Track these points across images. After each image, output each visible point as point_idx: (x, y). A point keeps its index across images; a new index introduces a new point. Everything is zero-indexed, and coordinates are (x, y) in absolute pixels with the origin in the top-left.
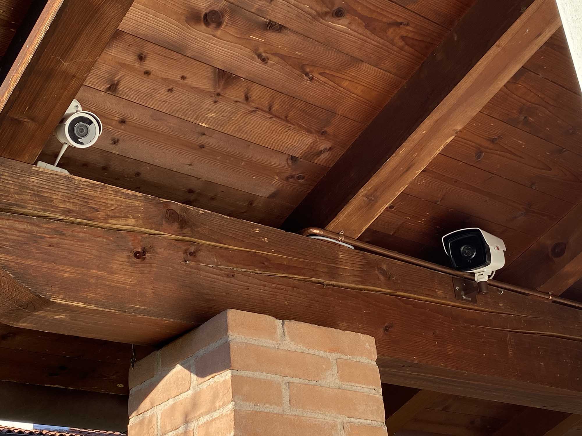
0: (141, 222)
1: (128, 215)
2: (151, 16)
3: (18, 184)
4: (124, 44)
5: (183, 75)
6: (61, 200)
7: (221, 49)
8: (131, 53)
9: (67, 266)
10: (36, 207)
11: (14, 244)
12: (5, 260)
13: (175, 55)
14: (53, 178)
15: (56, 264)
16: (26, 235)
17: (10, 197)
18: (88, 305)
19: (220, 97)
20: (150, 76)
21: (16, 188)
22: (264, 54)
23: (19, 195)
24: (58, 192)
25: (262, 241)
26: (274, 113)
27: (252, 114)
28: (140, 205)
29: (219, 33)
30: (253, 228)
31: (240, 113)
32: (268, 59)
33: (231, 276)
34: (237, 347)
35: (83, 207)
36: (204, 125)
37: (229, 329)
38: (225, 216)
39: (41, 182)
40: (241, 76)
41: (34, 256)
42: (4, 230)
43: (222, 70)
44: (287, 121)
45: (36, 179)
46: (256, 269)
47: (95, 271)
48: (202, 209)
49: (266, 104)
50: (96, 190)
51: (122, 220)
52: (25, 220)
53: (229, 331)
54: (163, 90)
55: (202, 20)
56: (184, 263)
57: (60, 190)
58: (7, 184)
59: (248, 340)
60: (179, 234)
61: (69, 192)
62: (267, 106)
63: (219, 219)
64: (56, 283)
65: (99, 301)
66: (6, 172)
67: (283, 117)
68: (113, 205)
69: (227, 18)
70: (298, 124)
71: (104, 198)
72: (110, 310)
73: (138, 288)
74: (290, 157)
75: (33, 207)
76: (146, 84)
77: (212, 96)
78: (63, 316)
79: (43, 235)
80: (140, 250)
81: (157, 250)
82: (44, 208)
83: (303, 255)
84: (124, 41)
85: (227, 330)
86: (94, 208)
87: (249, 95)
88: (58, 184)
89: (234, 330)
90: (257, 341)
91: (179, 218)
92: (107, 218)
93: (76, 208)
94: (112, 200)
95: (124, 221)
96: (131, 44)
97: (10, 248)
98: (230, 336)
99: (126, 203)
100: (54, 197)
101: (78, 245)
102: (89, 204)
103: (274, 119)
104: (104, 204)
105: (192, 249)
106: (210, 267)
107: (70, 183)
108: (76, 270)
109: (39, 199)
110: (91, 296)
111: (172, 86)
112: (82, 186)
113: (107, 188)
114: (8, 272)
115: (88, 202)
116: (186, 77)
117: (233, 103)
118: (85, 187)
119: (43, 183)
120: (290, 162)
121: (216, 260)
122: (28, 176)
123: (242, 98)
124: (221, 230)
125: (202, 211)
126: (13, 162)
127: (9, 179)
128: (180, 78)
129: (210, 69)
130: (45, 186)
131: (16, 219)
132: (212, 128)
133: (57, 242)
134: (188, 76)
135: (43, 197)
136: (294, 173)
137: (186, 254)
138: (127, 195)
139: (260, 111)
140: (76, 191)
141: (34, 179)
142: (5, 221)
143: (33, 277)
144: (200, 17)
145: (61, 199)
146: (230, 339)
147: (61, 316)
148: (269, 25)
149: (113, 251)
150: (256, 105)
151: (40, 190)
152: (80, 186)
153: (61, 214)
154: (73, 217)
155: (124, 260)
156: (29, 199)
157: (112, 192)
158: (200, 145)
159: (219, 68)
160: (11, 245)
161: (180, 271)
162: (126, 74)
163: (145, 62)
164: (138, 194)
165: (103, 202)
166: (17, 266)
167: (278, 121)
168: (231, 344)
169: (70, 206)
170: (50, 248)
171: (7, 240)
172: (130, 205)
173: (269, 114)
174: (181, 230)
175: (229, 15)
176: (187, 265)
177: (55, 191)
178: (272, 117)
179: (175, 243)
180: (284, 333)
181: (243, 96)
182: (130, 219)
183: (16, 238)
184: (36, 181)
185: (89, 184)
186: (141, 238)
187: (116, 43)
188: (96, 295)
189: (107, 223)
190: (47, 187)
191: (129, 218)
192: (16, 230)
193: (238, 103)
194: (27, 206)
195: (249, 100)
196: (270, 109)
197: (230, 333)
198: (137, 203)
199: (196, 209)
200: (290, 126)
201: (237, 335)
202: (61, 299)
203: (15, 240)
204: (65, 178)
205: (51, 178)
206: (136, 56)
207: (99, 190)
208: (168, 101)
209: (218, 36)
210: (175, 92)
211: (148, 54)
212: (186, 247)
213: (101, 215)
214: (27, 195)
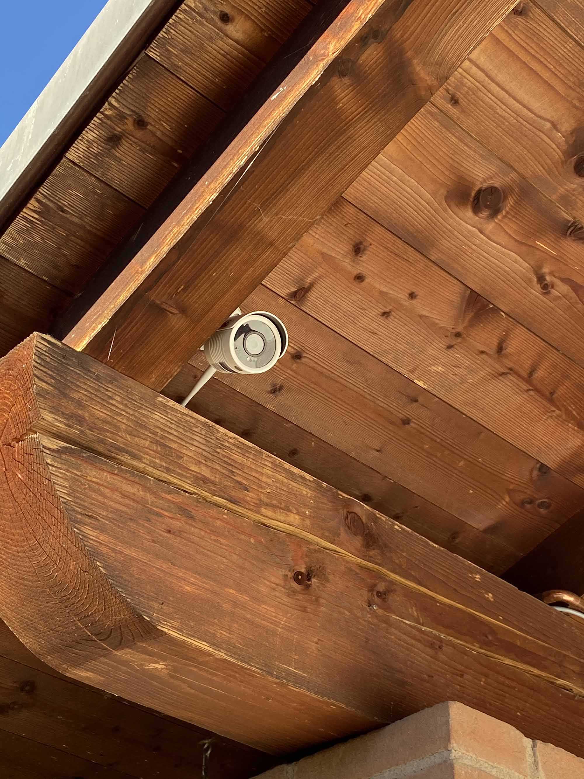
0: (308, 522)
1: (291, 508)
2: (395, 179)
3: (133, 418)
4: (338, 221)
5: (414, 290)
6: (194, 459)
7: (484, 257)
8: (346, 238)
9: (190, 573)
10: (156, 462)
11: (114, 516)
12: (97, 541)
13: (412, 254)
14: (186, 421)
15: (174, 565)
16: (135, 505)
17: (120, 436)
18: (216, 650)
19: (459, 340)
20: (364, 284)
21: (130, 424)
22: (548, 278)
23: (133, 437)
24: (191, 446)
25: (485, 598)
26: (535, 382)
27: (501, 378)
28: (309, 495)
29: (490, 227)
30: (472, 573)
31: (482, 374)
32: (552, 287)
33: (437, 647)
34: (466, 773)
35: (225, 478)
36: (421, 384)
37: (452, 737)
38: (431, 543)
39: (168, 424)
40: (502, 309)
41: (142, 544)
42: (102, 489)
43: (476, 292)
44: (551, 401)
45: (161, 417)
46: (475, 644)
47: (231, 591)
48: (398, 524)
49: (527, 364)
50: (247, 455)
51: (280, 512)
52: (137, 480)
53: (453, 741)
54: (374, 312)
55: (471, 199)
56: (368, 607)
57: (195, 443)
58: (117, 415)
59: (481, 765)
60: (364, 558)
61: (207, 449)
62: (527, 368)
63: (422, 545)
64: (171, 598)
65: (233, 645)
66: (118, 395)
67: (548, 393)
68: (269, 485)
69: (510, 202)
70: (567, 409)
71: (256, 471)
72: (249, 667)
73: (296, 636)
74: (538, 465)
75: (151, 461)
76: (354, 298)
77: (446, 336)
78: (159, 666)
79: (161, 511)
80: (303, 570)
81: (329, 576)
82: (167, 466)
83: (544, 635)
84: (341, 215)
85: (447, 739)
86: (241, 484)
87: (504, 346)
88: (194, 433)
89: (461, 742)
90: (495, 770)
91: (364, 530)
92: (259, 505)
93: (215, 477)
94: (269, 477)
95: (284, 515)
96: (350, 222)
97: (107, 522)
98: (453, 751)
99: (288, 487)
100: (184, 451)
101: (211, 540)
102: (235, 476)
103: (532, 393)
104: (257, 481)
105: (381, 587)
106: (406, 624)
107: (210, 435)
108: (204, 582)
109: (161, 448)
110: (221, 633)
111: (391, 307)
112: (226, 444)
113: (262, 455)
114: (98, 563)
115: (234, 472)
116: (417, 296)
117: (477, 355)
118: (231, 446)
119: (170, 425)
120: (535, 473)
121: (415, 613)
122: (149, 410)
123: (492, 349)
124: (424, 564)
125: (398, 525)
126: (130, 382)
127: (121, 407)
128: (407, 295)
129: (458, 288)
130: (172, 431)
131: (123, 475)
132: (431, 391)
133: (180, 527)
134: (420, 294)
135: (167, 449)
136: (536, 496)
137: (372, 594)
138: (292, 475)
139: (514, 375)
140: (218, 450)
141: (157, 416)
142: (105, 474)
143: (136, 581)
144: (470, 195)
145: (195, 457)
146: (452, 756)
147: (157, 666)
148: (572, 228)
149: (264, 562)
150: (511, 365)
151: (165, 436)
152: (224, 444)
153: (191, 481)
154: (209, 491)
155: (278, 582)
156: (146, 446)
157: (270, 465)
158: (405, 418)
159: (473, 288)
160: (110, 516)
161: (361, 621)
162: (327, 274)
163: (361, 259)
164: (308, 476)
165: (255, 477)
166: (113, 555)
167: (537, 397)
168: (457, 767)
169: (206, 473)
170: (168, 535)
171: (105, 507)
172: (295, 492)
173: (526, 384)
174: (367, 551)
175: (515, 198)
176: (371, 612)
177: (187, 442)
178: (530, 390)
179: (358, 571)
180: (536, 763)
181: (496, 343)
182: (292, 515)
183: (116, 506)
184: (161, 420)
185: (238, 443)
186: (306, 549)
187: (328, 217)
188: (229, 633)
189: (258, 512)
190: (175, 433)
191: (290, 511)
192: (121, 493)
193: (484, 356)
194: (142, 457)
195: (503, 353)
196: (531, 374)
197: (454, 745)
198: (305, 491)
199: (390, 521)
200: (554, 411)
201: (465, 752)
202: (175, 628)
203: (117, 510)
204: (204, 426)
205: (183, 420)
206: (351, 246)
207: (252, 456)
208: (378, 332)
209: (487, 232)
210: (392, 318)
211: (370, 245)
212: (373, 581)
213: (250, 496)
214: (144, 439)
